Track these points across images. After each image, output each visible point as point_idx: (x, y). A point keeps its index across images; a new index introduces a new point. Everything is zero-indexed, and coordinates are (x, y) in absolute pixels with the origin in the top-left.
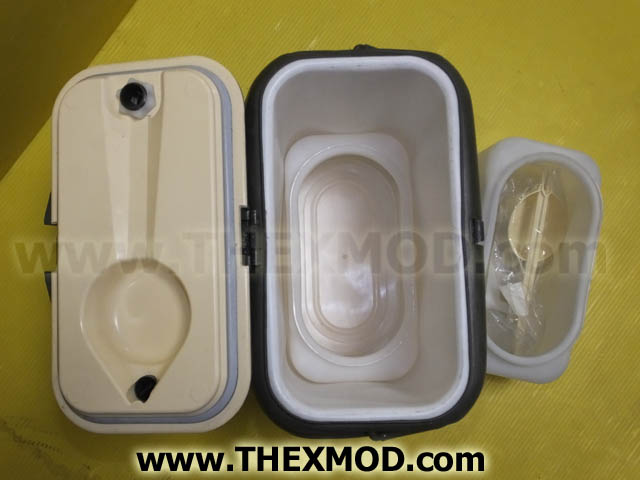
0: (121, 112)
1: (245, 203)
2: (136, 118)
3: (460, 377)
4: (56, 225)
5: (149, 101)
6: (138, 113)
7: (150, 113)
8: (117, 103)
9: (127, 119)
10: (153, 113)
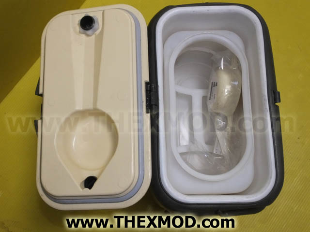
0: (80, 32)
1: (148, 79)
2: (88, 35)
3: (271, 178)
4: (42, 95)
5: (95, 26)
6: (89, 32)
7: (96, 33)
8: (78, 28)
9: (83, 36)
10: (98, 32)
